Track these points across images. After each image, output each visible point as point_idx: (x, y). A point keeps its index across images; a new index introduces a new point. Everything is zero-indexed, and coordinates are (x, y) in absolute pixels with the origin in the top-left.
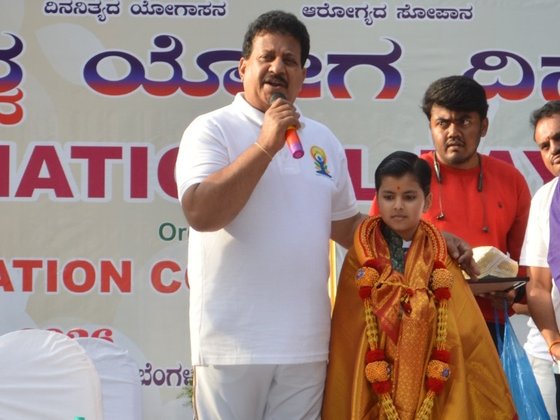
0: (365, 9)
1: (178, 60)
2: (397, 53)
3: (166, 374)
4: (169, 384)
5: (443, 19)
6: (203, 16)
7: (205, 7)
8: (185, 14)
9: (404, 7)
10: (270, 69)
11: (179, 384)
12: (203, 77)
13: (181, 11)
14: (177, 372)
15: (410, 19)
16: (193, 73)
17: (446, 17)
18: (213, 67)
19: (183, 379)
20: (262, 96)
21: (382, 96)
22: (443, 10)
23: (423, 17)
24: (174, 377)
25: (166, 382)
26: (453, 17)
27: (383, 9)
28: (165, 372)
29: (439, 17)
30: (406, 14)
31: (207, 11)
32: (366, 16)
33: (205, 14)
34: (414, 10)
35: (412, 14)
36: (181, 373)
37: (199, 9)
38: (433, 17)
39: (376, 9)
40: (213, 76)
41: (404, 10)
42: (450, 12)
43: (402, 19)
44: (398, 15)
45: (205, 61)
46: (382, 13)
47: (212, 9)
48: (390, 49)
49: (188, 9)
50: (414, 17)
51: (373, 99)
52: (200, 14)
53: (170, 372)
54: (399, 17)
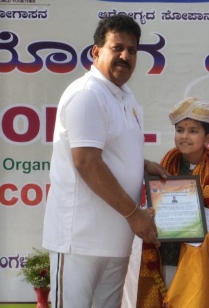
0: (140, 14)
1: (15, 48)
2: (162, 43)
3: (9, 260)
4: (10, 267)
5: (192, 20)
6: (32, 19)
7: (33, 12)
8: (20, 17)
9: (167, 12)
10: (121, 57)
11: (17, 267)
12: (31, 59)
13: (17, 15)
14: (16, 258)
15: (170, 20)
16: (25, 57)
17: (195, 19)
18: (39, 53)
19: (20, 263)
20: (115, 74)
21: (152, 72)
22: (192, 14)
23: (179, 19)
24: (14, 262)
25: (8, 265)
26: (200, 19)
27: (153, 14)
28: (8, 258)
29: (190, 19)
30: (168, 16)
31: (34, 15)
32: (141, 18)
33: (33, 17)
34: (174, 14)
35: (172, 16)
36: (19, 259)
37: (29, 14)
38: (186, 19)
39: (148, 14)
40: (38, 59)
41: (166, 14)
42: (197, 16)
43: (165, 20)
44: (163, 17)
45: (33, 48)
46: (152, 16)
47: (38, 14)
48: (158, 40)
49: (22, 14)
50: (173, 19)
51: (146, 74)
52: (29, 17)
53: (11, 259)
54: (163, 19)
